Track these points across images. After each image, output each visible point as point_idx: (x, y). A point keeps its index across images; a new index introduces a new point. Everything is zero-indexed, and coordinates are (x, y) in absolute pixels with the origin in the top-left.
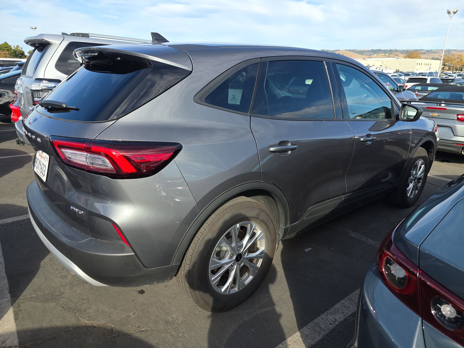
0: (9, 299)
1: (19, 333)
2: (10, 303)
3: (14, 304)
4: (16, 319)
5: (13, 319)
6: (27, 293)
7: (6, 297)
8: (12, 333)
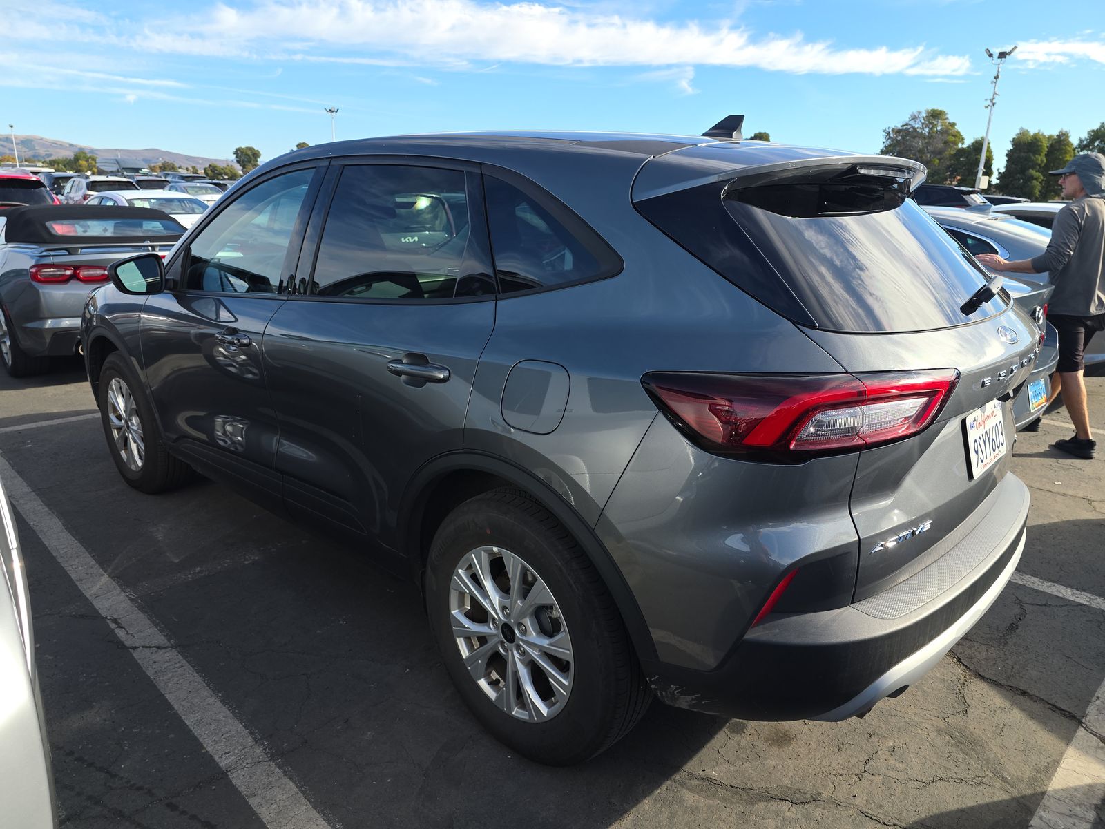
0: (1040, 812)
1: (1068, 739)
2: (1045, 801)
3: (1039, 790)
4: (1057, 763)
5: (1062, 766)
6: (996, 794)
7: (1043, 824)
8: (1078, 749)
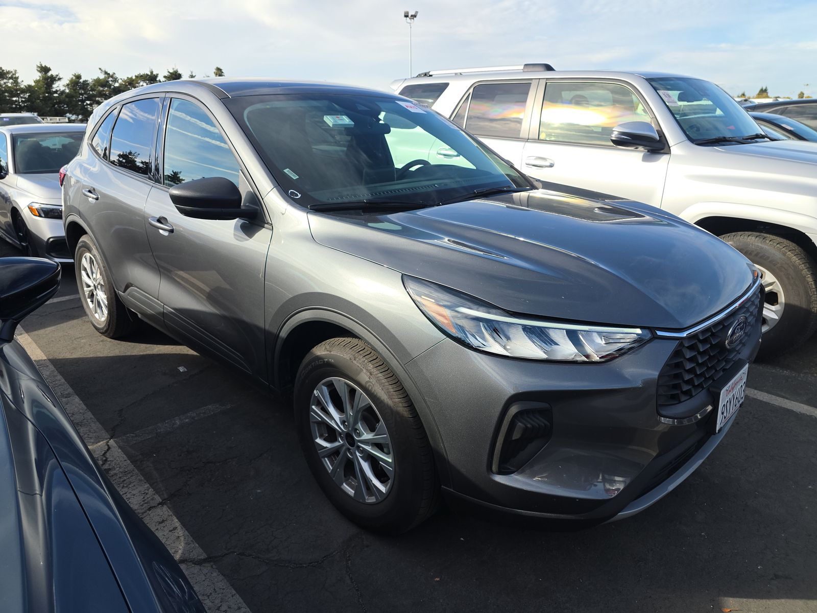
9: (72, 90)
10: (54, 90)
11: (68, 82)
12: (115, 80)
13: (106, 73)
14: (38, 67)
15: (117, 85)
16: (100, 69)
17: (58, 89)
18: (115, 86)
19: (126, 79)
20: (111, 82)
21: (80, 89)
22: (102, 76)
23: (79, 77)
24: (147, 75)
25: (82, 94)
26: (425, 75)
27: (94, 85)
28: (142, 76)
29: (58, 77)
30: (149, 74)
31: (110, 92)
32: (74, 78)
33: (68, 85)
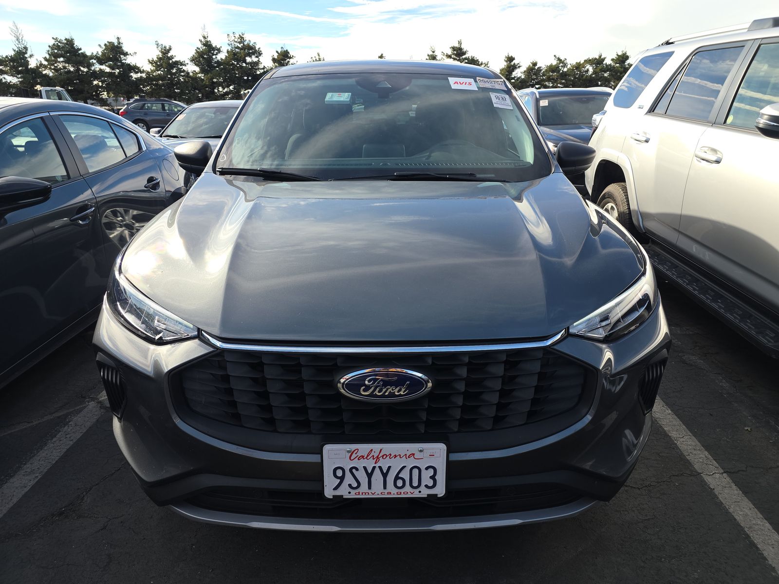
9: (527, 76)
10: (513, 76)
11: (525, 69)
12: (565, 65)
13: (559, 59)
14: (506, 57)
15: (565, 70)
16: (555, 56)
17: (516, 75)
18: (564, 70)
19: (574, 63)
20: (560, 68)
21: (534, 74)
22: (555, 63)
23: (535, 64)
24: (596, 59)
25: (534, 80)
26: (668, 43)
27: (546, 71)
28: (590, 60)
29: (518, 65)
30: (598, 57)
31: (558, 76)
32: (531, 65)
33: (525, 72)
